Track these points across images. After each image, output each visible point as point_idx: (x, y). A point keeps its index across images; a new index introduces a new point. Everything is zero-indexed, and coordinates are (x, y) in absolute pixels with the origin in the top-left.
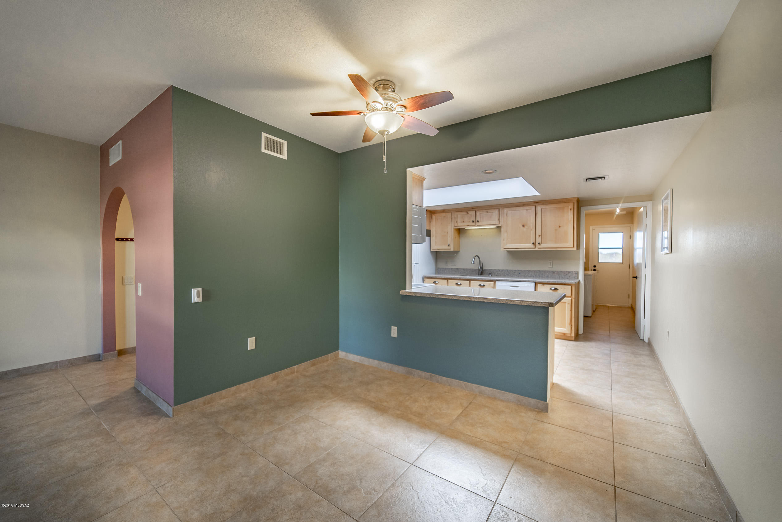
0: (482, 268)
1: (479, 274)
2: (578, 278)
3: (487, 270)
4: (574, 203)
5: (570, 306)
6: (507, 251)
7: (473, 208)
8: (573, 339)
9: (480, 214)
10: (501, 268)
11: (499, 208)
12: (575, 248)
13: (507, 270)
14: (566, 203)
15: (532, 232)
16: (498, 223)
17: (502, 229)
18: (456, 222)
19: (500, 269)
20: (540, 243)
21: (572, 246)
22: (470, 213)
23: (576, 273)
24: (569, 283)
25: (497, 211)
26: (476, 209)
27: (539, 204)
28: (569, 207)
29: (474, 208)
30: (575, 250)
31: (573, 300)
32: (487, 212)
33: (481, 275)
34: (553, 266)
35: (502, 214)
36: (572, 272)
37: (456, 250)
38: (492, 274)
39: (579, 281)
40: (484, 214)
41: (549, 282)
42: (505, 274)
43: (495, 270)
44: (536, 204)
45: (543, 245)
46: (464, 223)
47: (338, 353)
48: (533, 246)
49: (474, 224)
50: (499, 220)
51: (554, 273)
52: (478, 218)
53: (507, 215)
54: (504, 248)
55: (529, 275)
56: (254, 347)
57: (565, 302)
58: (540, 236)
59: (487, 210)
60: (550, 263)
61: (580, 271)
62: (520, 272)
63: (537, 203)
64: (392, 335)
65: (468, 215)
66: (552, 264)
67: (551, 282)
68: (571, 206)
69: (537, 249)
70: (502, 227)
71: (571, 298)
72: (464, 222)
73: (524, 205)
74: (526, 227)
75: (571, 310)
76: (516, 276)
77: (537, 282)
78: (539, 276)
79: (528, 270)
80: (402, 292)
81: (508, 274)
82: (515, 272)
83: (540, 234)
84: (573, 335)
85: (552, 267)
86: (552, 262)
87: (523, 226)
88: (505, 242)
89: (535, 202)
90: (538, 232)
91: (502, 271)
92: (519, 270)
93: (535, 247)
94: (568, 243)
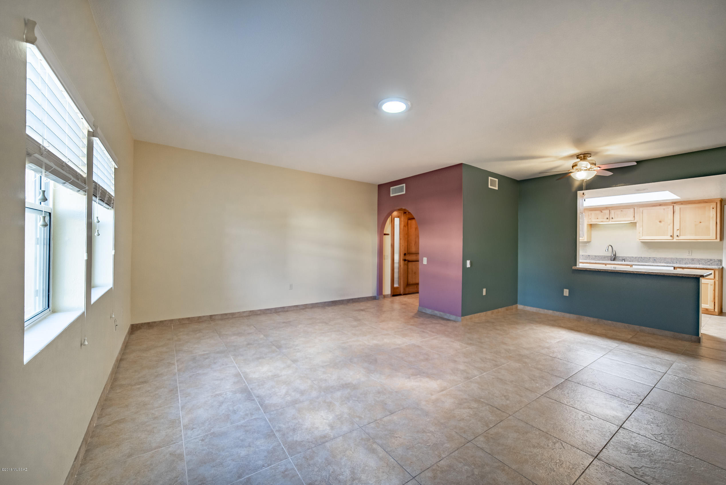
0: (615, 255)
1: (612, 260)
2: (721, 265)
3: (620, 257)
4: (717, 203)
5: (712, 287)
6: (641, 242)
7: (607, 208)
8: (717, 314)
9: (614, 212)
11: (634, 207)
12: (718, 240)
13: (641, 257)
14: (707, 203)
15: (669, 226)
16: (633, 220)
17: (637, 224)
18: (590, 219)
19: (633, 256)
20: (679, 235)
21: (715, 238)
22: (604, 212)
23: (719, 261)
24: (712, 268)
25: (632, 210)
26: (610, 209)
27: (677, 204)
28: (711, 207)
30: (718, 242)
31: (717, 283)
32: (622, 211)
33: (613, 260)
34: (692, 254)
35: (637, 212)
36: (714, 259)
37: (588, 241)
38: (625, 260)
39: (723, 267)
40: (618, 212)
41: (689, 267)
42: (639, 261)
43: (629, 257)
44: (674, 205)
45: (681, 238)
46: (598, 220)
47: (517, 306)
48: (671, 238)
49: (608, 220)
50: (634, 217)
51: (693, 260)
52: (611, 216)
53: (642, 213)
54: (639, 240)
55: (665, 262)
56: (485, 294)
57: (708, 284)
58: (678, 230)
59: (622, 210)
60: (689, 252)
61: (723, 259)
62: (655, 259)
63: (675, 203)
64: (565, 294)
65: (602, 213)
67: (691, 267)
68: (714, 205)
69: (675, 240)
70: (637, 223)
71: (714, 281)
72: (598, 218)
73: (660, 205)
74: (663, 223)
75: (714, 290)
76: (651, 262)
77: (676, 266)
78: (676, 263)
79: (664, 257)
80: (574, 268)
81: (642, 260)
82: (649, 259)
83: (679, 228)
84: (716, 310)
86: (691, 251)
87: (660, 222)
88: (641, 234)
89: (673, 203)
90: (677, 227)
91: (636, 258)
92: (654, 257)
93: (672, 239)
94: (710, 235)
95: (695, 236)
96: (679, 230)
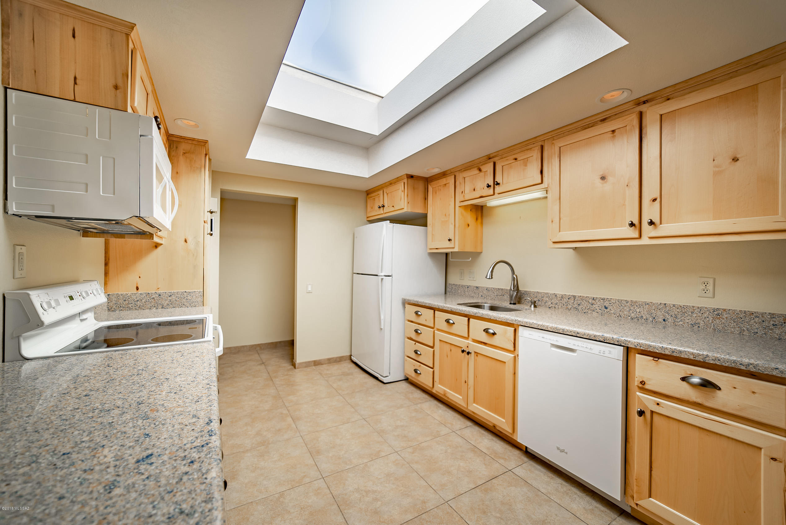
0: (516, 287)
1: (514, 302)
3: (527, 293)
7: (489, 159)
9: (504, 166)
10: (560, 292)
11: (542, 143)
13: (574, 297)
15: (628, 191)
16: (540, 182)
18: (462, 192)
19: (556, 293)
20: (656, 220)
22: (484, 168)
25: (537, 153)
26: (495, 160)
27: (652, 105)
29: (491, 156)
35: (548, 157)
37: (469, 248)
38: (538, 304)
43: (548, 293)
44: (643, 108)
45: (665, 229)
48: (632, 233)
49: (492, 191)
50: (542, 172)
52: (499, 178)
53: (560, 157)
54: (554, 242)
55: (633, 315)
58: (655, 200)
59: (517, 155)
60: (706, 284)
62: (607, 303)
63: (644, 102)
65: (482, 173)
66: (710, 287)
69: (645, 241)
70: (549, 189)
72: (476, 190)
74: (610, 179)
76: (598, 312)
78: (664, 321)
79: (629, 299)
81: (576, 305)
83: (656, 196)
85: (714, 298)
86: (711, 281)
87: (603, 178)
88: (556, 225)
89: (638, 104)
90: (651, 189)
91: (562, 297)
92: (603, 299)
93: (637, 235)
94: (777, 214)
95: (715, 219)
96: (658, 200)
